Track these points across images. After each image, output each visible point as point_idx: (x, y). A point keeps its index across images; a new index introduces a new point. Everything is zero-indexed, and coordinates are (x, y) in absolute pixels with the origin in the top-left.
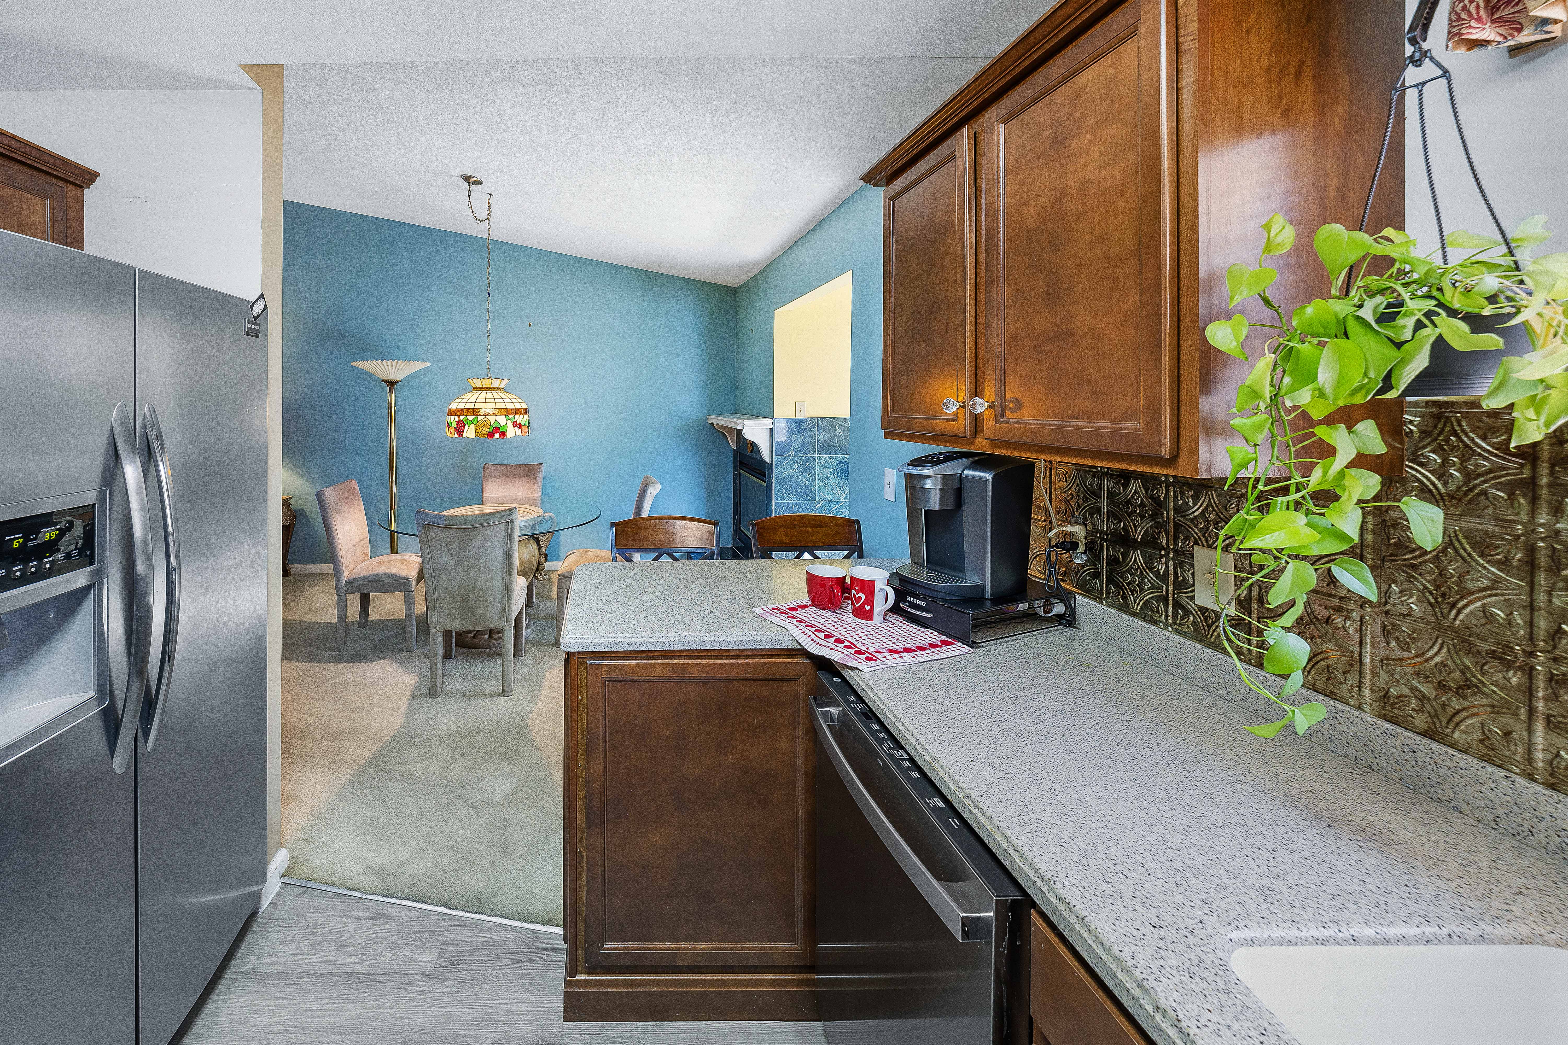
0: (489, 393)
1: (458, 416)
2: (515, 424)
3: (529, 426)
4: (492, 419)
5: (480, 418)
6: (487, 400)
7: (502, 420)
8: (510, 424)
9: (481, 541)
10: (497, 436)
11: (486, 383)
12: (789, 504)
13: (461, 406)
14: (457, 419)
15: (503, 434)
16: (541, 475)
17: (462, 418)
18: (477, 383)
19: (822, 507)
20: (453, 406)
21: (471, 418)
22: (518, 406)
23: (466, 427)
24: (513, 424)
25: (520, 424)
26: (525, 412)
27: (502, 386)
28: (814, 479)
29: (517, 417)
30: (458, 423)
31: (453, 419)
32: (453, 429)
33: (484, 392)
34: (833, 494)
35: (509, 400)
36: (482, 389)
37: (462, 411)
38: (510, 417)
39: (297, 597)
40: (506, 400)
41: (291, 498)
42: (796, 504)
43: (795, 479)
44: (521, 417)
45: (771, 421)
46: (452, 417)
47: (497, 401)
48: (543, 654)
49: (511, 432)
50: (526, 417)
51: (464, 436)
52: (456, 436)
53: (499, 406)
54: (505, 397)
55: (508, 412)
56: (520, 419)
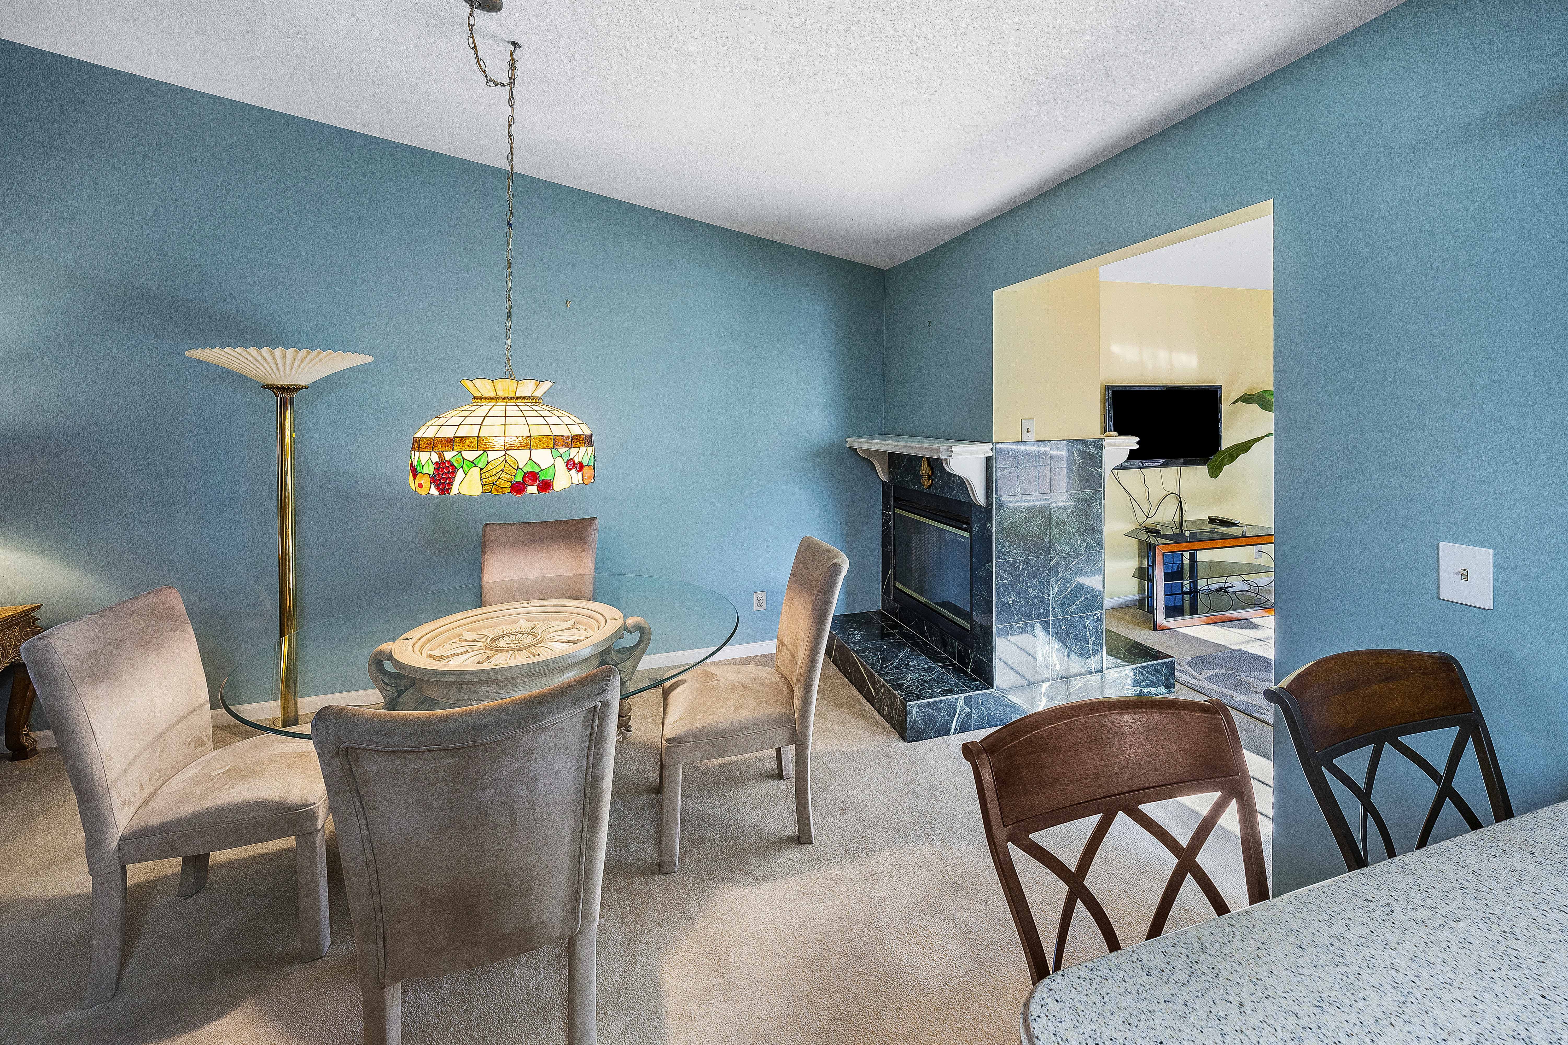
0: (511, 406)
1: (440, 453)
2: (571, 464)
3: (594, 466)
4: (521, 457)
5: (492, 455)
6: (509, 421)
7: (543, 458)
8: (560, 464)
9: (517, 764)
10: (532, 489)
11: (504, 387)
12: (1015, 562)
13: (447, 432)
14: (435, 458)
15: (546, 486)
16: (594, 536)
17: (448, 455)
18: (484, 387)
19: (1057, 563)
20: (427, 432)
21: (470, 455)
22: (576, 431)
23: (460, 475)
24: (567, 463)
25: (581, 464)
26: (588, 440)
27: (538, 394)
28: (1047, 525)
29: (574, 451)
30: (438, 466)
31: (427, 460)
32: (427, 478)
33: (500, 406)
34: (1071, 545)
35: (556, 420)
36: (496, 398)
37: (450, 442)
38: (562, 451)
39: (32, 817)
40: (551, 420)
41: (39, 607)
42: (1024, 562)
43: (1023, 527)
44: (583, 450)
45: (990, 446)
46: (424, 456)
47: (531, 421)
48: (638, 902)
49: (563, 479)
50: (590, 449)
51: (454, 491)
52: (434, 491)
53: (535, 431)
54: (548, 413)
55: (554, 443)
56: (581, 454)
